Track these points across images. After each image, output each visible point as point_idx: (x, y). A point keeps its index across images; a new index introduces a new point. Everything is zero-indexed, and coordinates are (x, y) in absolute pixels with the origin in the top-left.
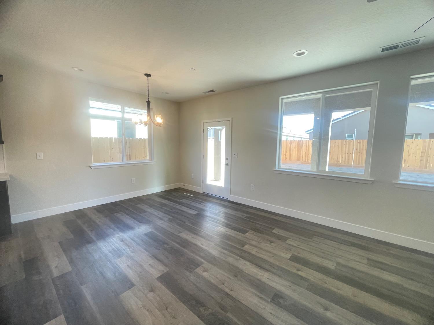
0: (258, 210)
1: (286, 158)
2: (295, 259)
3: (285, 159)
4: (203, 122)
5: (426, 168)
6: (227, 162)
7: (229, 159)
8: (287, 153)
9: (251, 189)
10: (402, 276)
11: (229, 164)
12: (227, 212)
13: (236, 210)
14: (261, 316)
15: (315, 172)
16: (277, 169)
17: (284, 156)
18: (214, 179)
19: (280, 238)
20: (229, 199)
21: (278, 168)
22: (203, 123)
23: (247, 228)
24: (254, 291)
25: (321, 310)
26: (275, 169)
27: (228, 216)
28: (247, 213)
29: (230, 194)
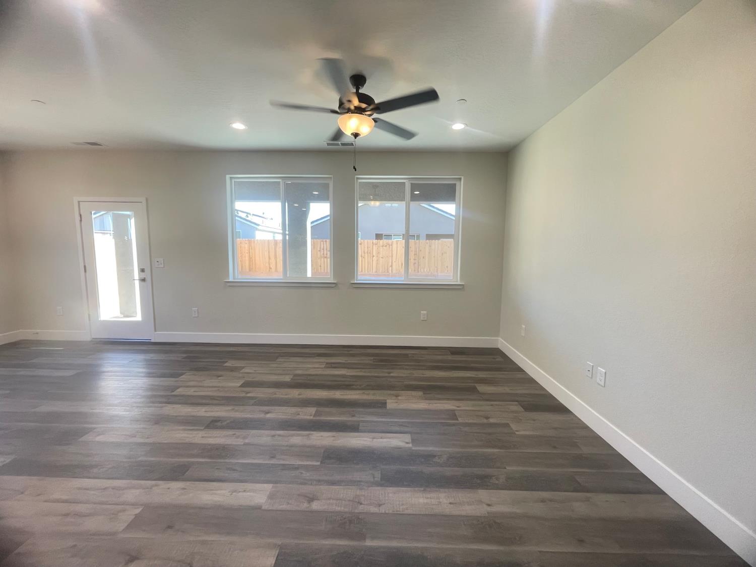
0: (204, 346)
1: (271, 268)
2: (246, 384)
3: (269, 270)
4: (79, 200)
5: (418, 272)
6: (143, 275)
7: (148, 270)
8: (271, 261)
9: (194, 316)
10: (348, 368)
11: (149, 279)
12: (149, 358)
13: (166, 352)
14: (190, 444)
15: (281, 279)
16: (231, 279)
17: (267, 265)
18: (121, 313)
19: (232, 369)
20: (152, 341)
21: (234, 279)
22: (79, 202)
23: (183, 370)
24: (181, 428)
25: (262, 416)
26: (229, 279)
27: (149, 364)
28: (185, 352)
29: (155, 331)
